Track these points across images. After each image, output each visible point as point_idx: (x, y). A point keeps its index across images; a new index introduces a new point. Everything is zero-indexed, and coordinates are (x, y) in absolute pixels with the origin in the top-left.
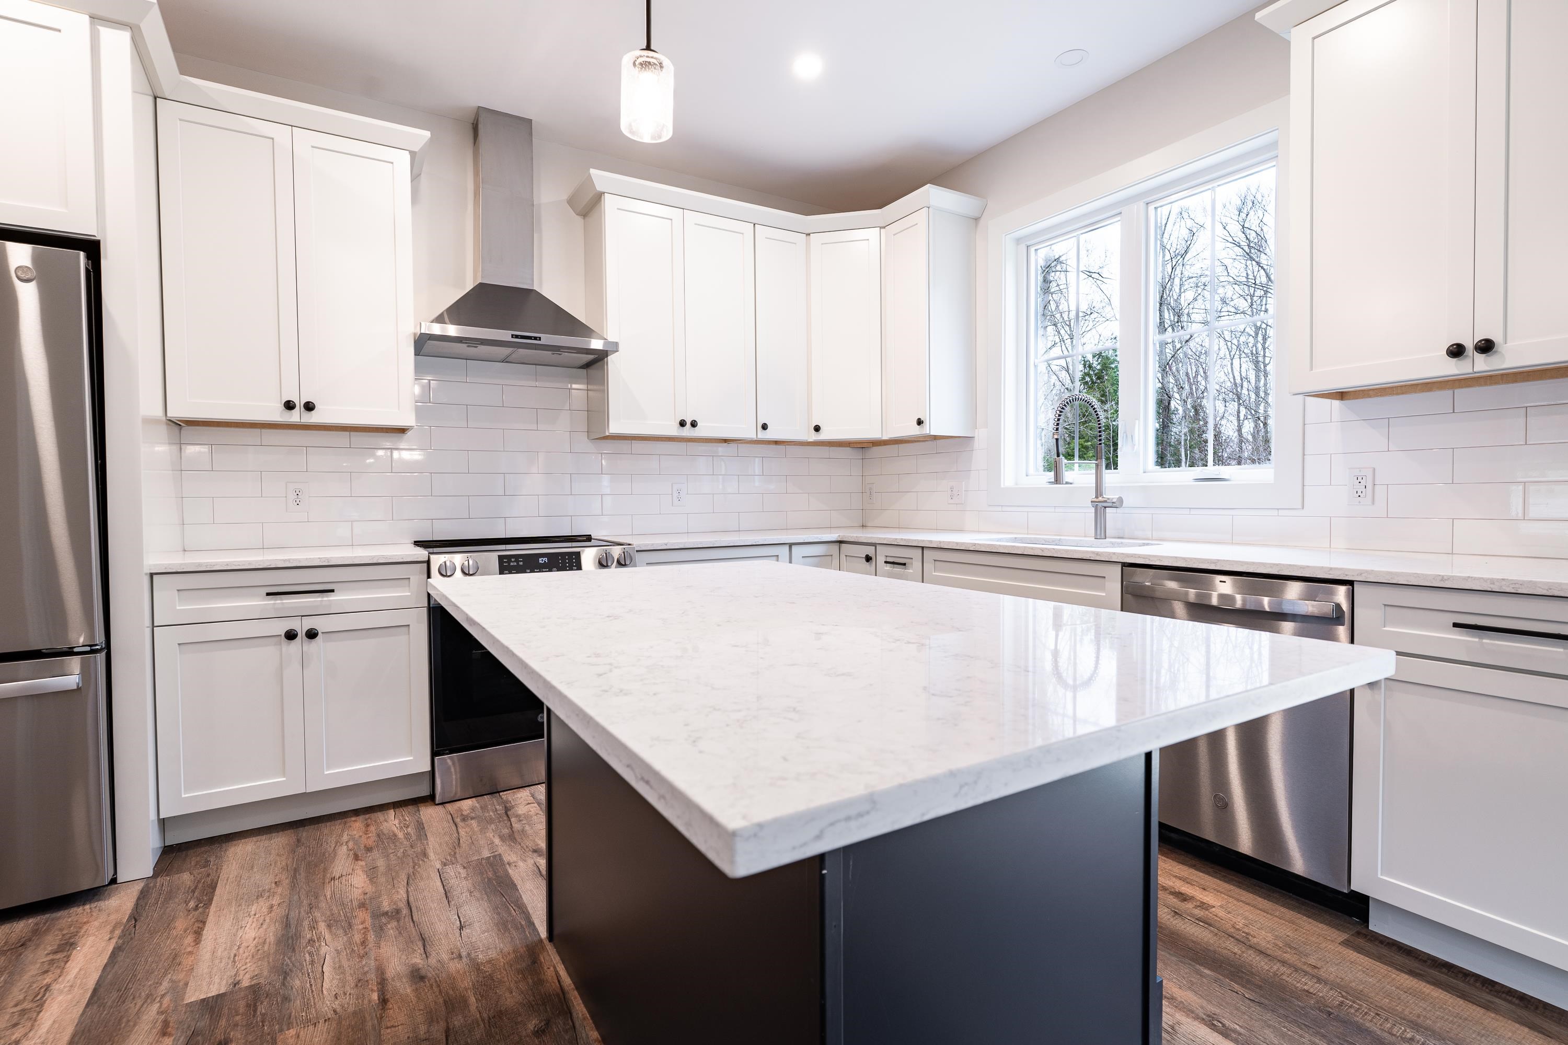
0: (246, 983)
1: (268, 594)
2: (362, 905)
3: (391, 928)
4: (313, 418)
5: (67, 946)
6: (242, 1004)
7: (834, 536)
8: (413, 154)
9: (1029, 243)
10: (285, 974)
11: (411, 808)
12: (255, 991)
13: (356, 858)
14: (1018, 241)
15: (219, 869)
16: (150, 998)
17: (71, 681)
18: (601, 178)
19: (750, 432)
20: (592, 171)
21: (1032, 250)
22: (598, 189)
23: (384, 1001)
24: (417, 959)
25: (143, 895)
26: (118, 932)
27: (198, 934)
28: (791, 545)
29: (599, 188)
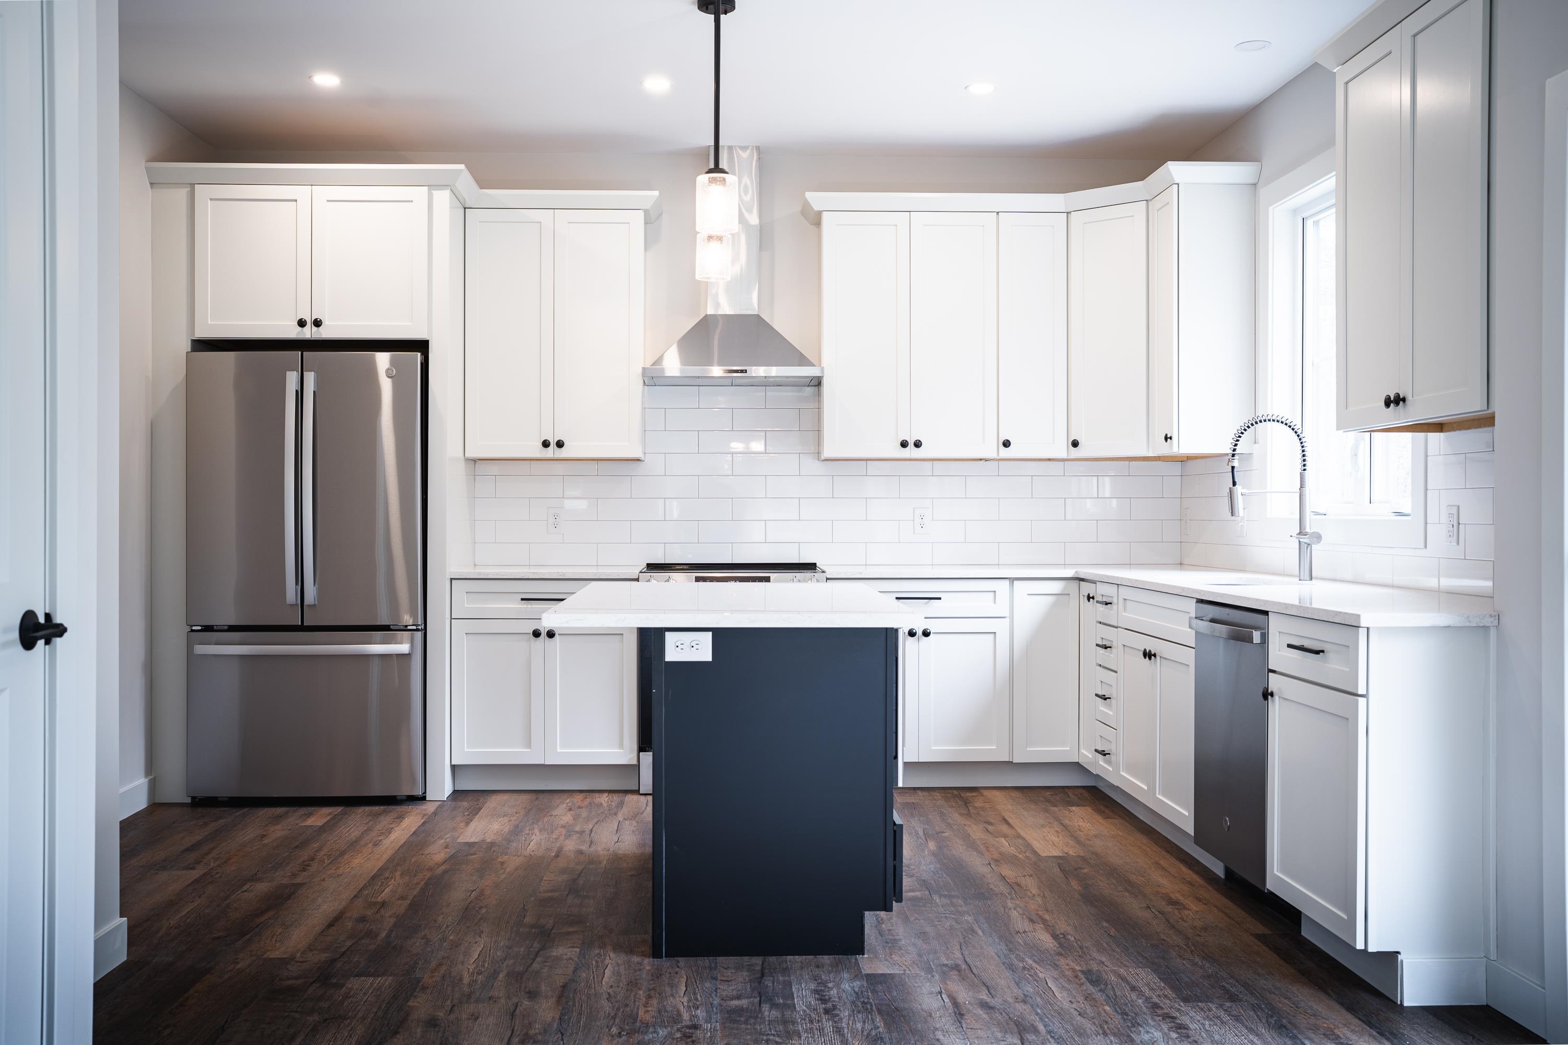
0: (489, 840)
1: (522, 599)
2: (563, 827)
3: (575, 837)
4: (563, 453)
5: (401, 817)
6: (485, 846)
7: (1070, 573)
8: (646, 212)
9: (1304, 215)
10: (509, 841)
11: (621, 795)
12: (492, 844)
13: (570, 810)
14: (1295, 211)
15: (484, 803)
16: (440, 838)
17: (404, 648)
18: (817, 200)
19: (991, 449)
20: (809, 195)
21: (1309, 223)
22: (815, 209)
23: (557, 856)
24: (584, 848)
25: (440, 807)
26: (426, 817)
27: (468, 824)
28: (1012, 580)
29: (817, 208)
